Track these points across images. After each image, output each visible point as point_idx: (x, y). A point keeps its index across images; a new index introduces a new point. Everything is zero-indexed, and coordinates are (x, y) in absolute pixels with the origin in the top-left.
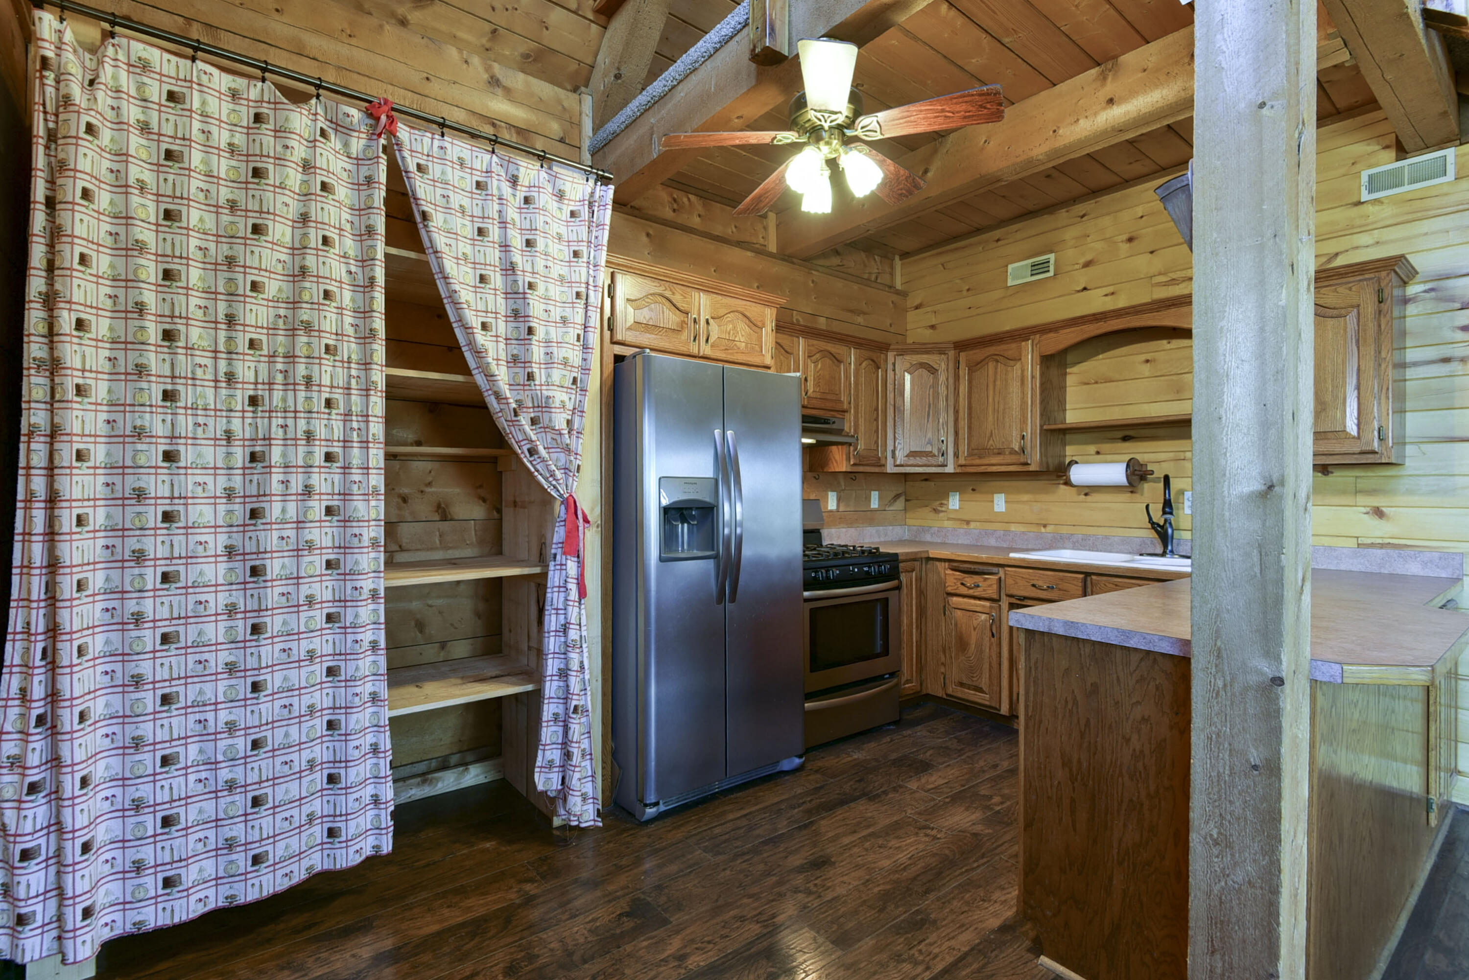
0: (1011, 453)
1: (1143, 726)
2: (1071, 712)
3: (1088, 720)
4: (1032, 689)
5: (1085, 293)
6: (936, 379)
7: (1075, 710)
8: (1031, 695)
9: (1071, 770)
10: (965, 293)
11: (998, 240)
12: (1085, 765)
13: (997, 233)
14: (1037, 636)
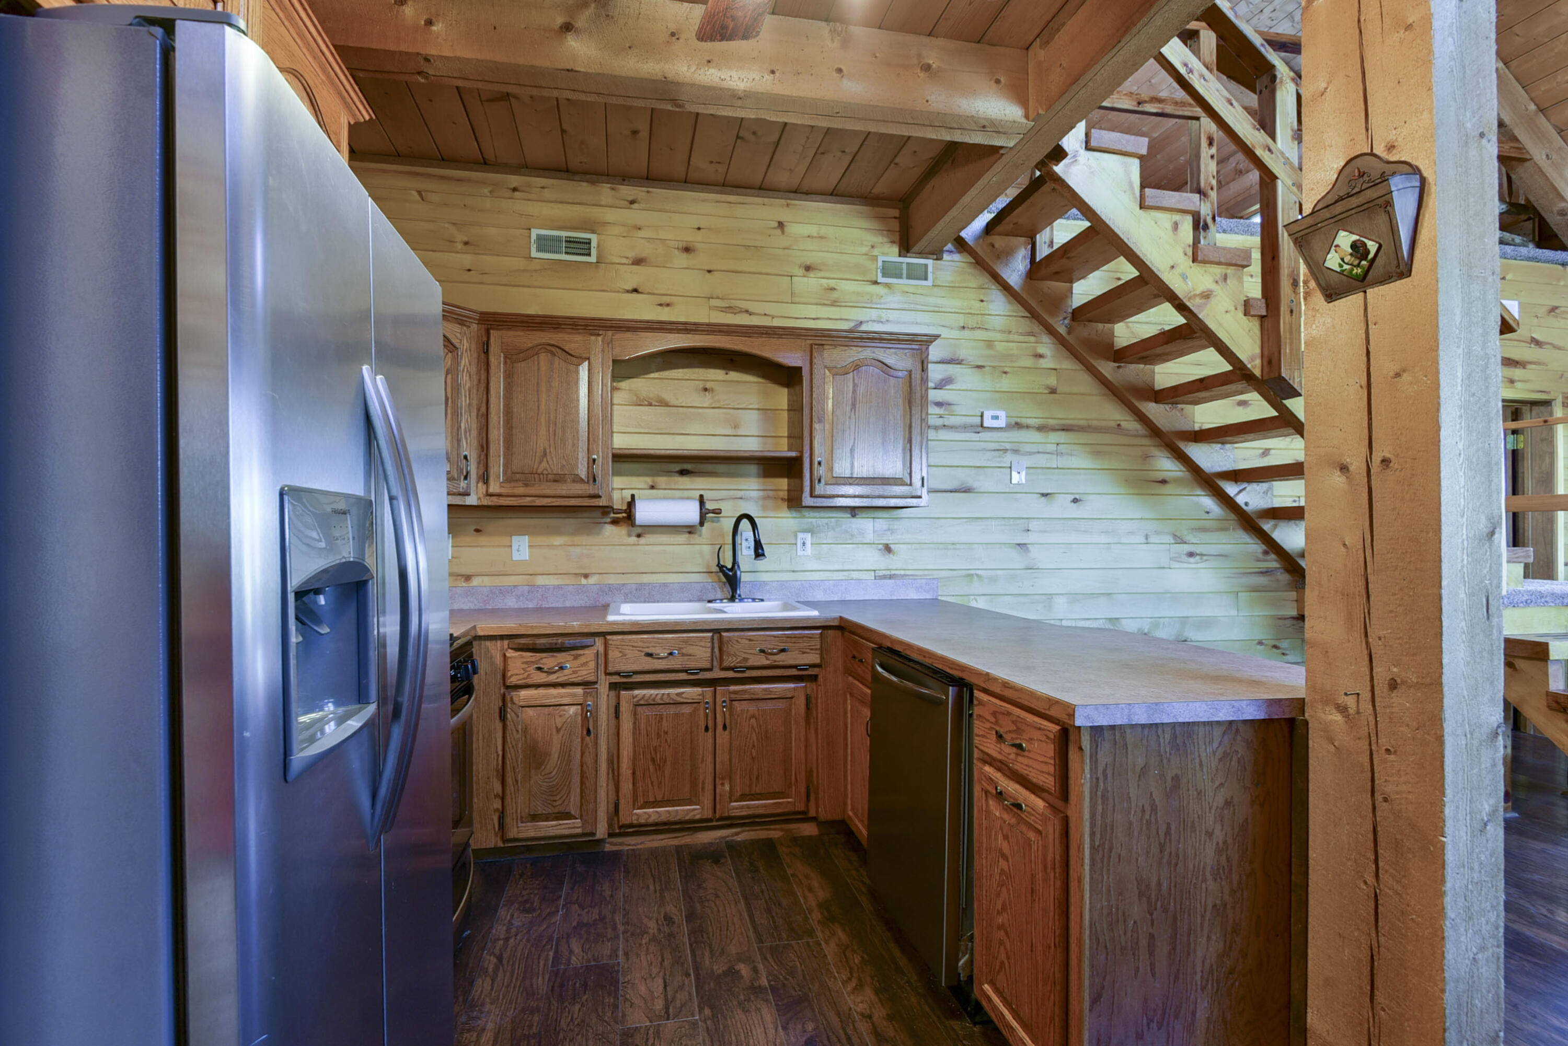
0: (574, 481)
1: (1226, 812)
2: (1149, 823)
3: (1169, 824)
4: (1100, 808)
5: (635, 295)
6: (456, 361)
7: (1153, 819)
8: (1098, 817)
9: (1149, 898)
10: (460, 246)
11: (515, 190)
12: (1165, 885)
13: (515, 180)
14: (1106, 734)
